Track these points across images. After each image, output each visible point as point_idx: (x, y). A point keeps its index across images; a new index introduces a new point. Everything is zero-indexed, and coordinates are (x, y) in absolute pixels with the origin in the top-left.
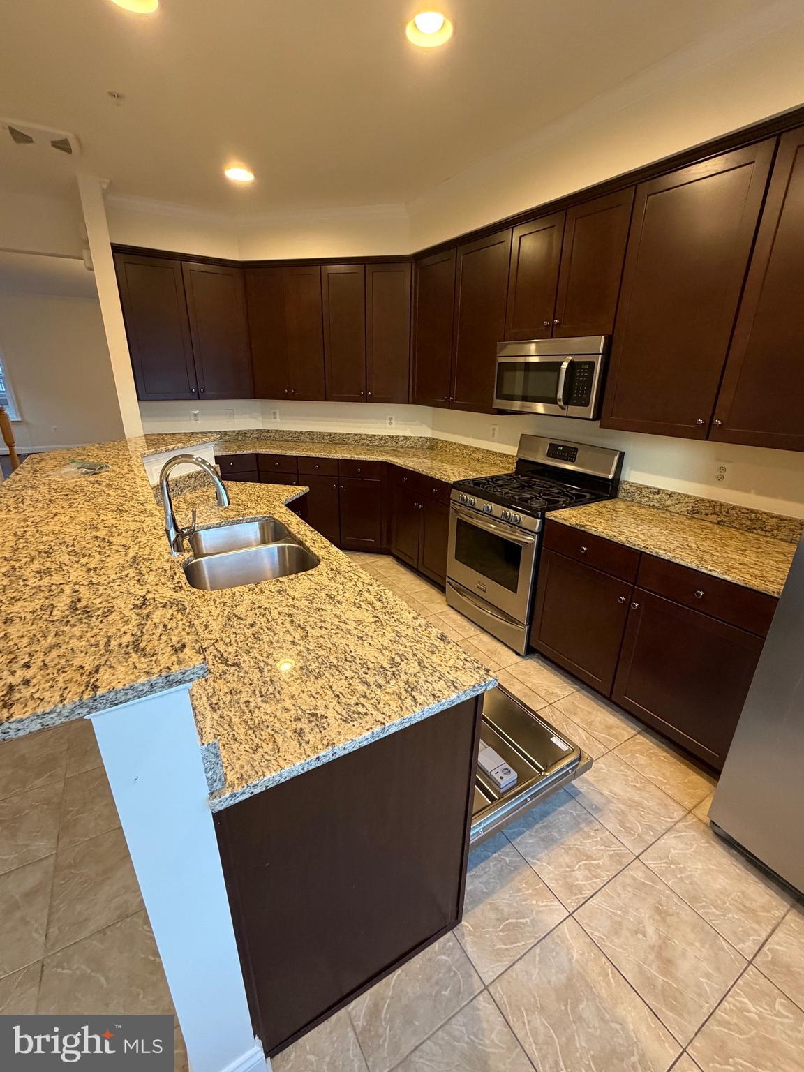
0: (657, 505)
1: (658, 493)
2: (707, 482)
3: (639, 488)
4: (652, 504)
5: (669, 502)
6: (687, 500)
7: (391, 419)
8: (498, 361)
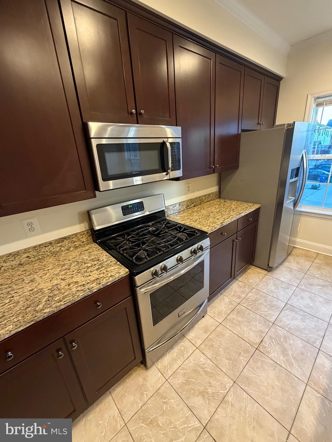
8: (94, 143)
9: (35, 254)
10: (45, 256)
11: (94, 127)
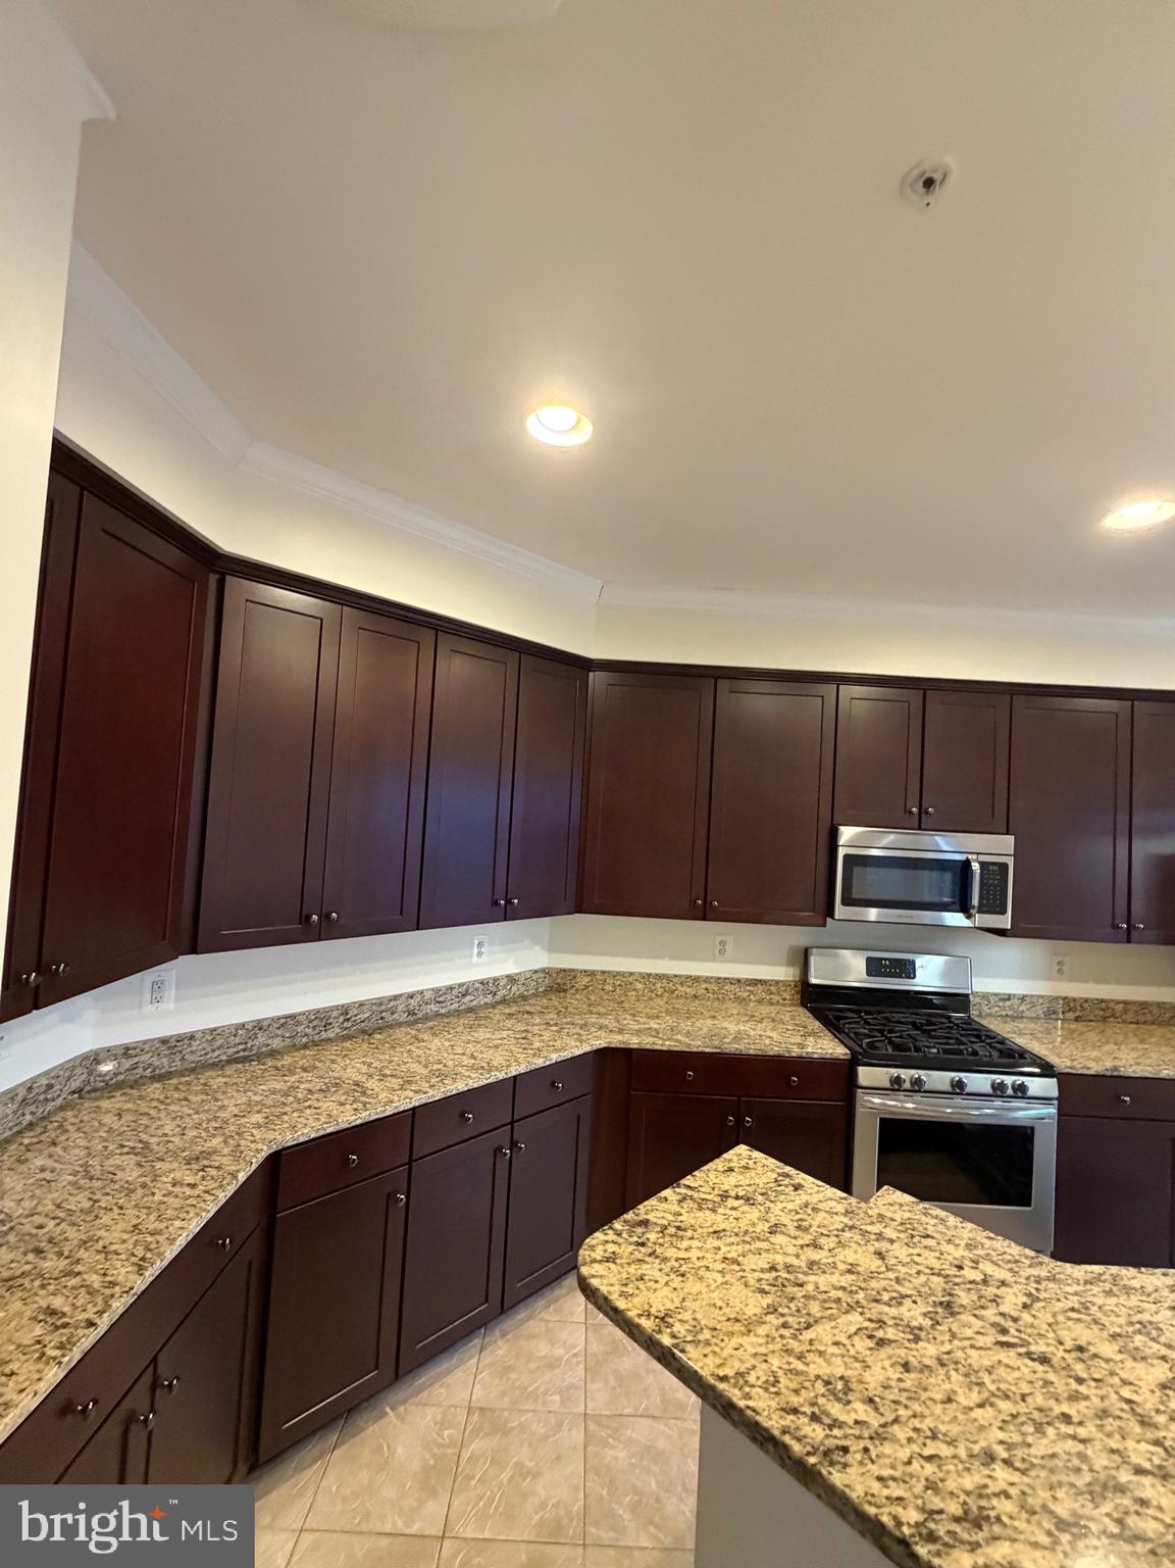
0: (1010, 1013)
1: (1009, 999)
2: (1050, 978)
3: (985, 996)
4: (1004, 1013)
5: (1023, 1008)
6: (1041, 1001)
7: (480, 944)
8: (841, 852)
9: (716, 989)
10: (727, 997)
11: (847, 833)
